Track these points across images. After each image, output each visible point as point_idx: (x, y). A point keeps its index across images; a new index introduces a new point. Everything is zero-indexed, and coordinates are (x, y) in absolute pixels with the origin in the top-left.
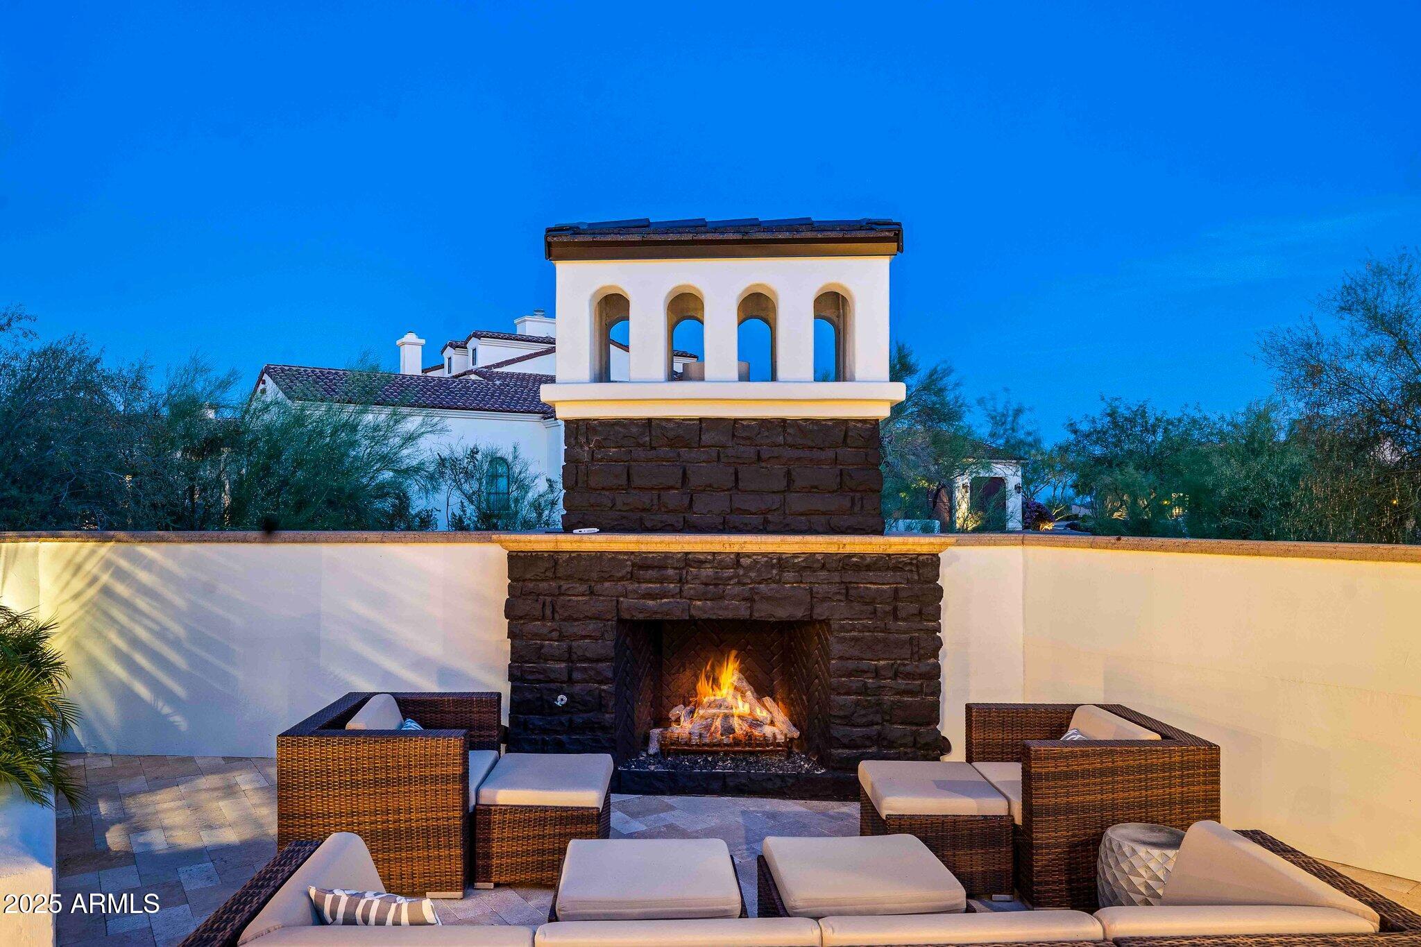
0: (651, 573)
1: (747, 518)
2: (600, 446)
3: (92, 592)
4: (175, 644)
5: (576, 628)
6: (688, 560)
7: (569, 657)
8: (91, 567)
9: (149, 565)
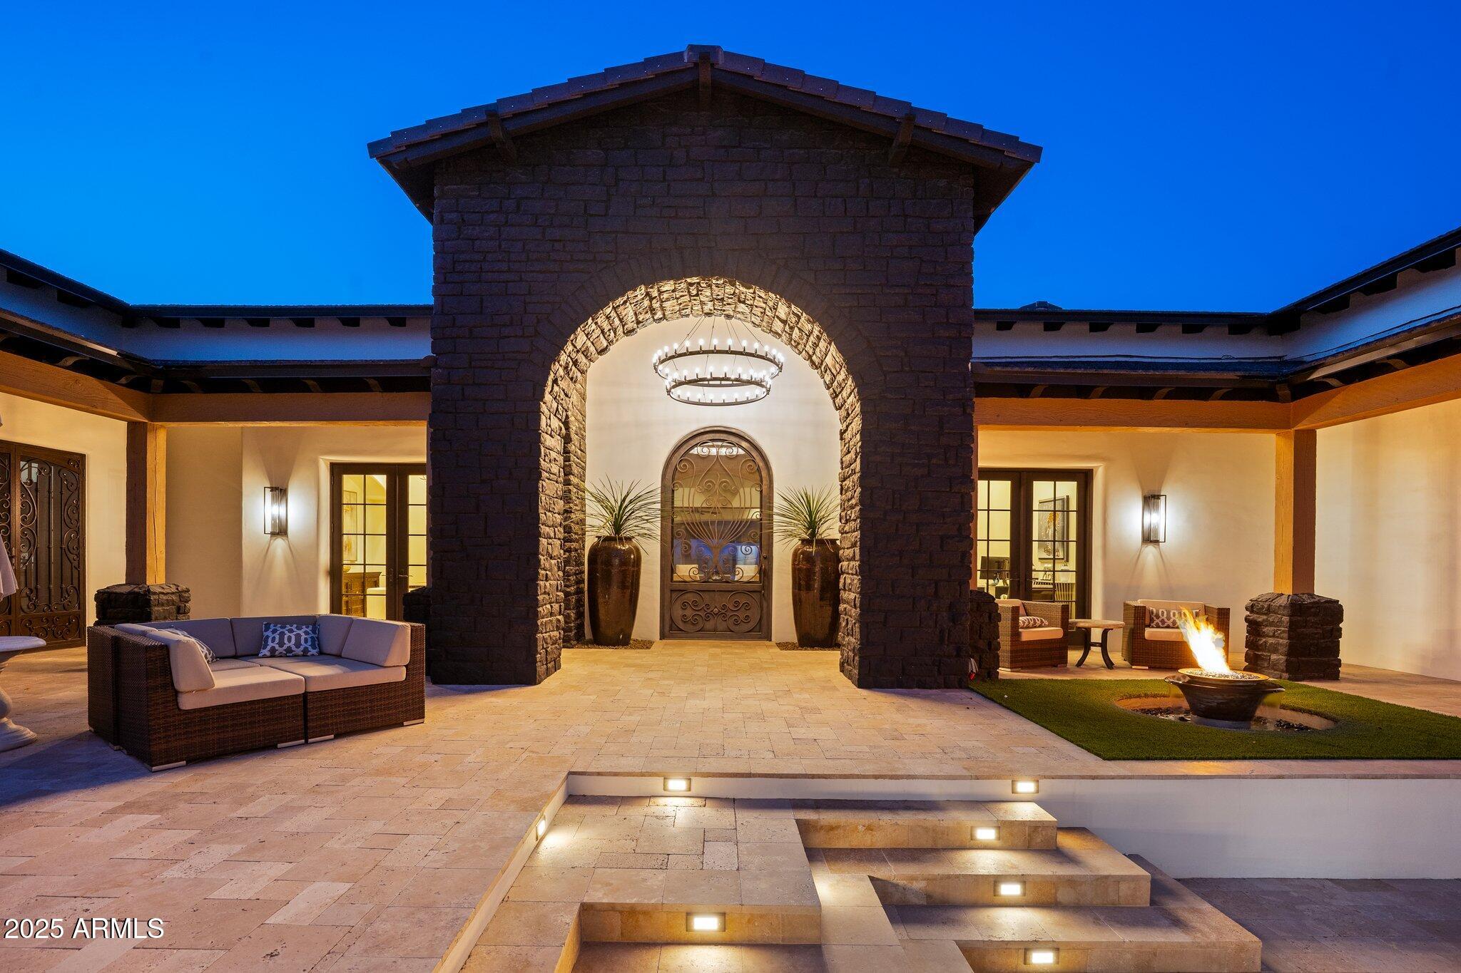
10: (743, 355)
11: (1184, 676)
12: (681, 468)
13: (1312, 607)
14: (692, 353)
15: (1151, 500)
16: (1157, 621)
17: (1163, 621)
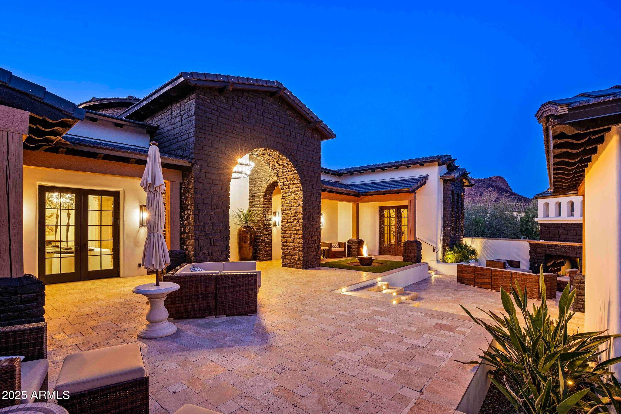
0: (550, 247)
1: (569, 240)
2: (545, 227)
3: (483, 246)
4: (493, 253)
5: (539, 255)
6: (556, 246)
7: (538, 259)
8: (483, 242)
9: (490, 243)
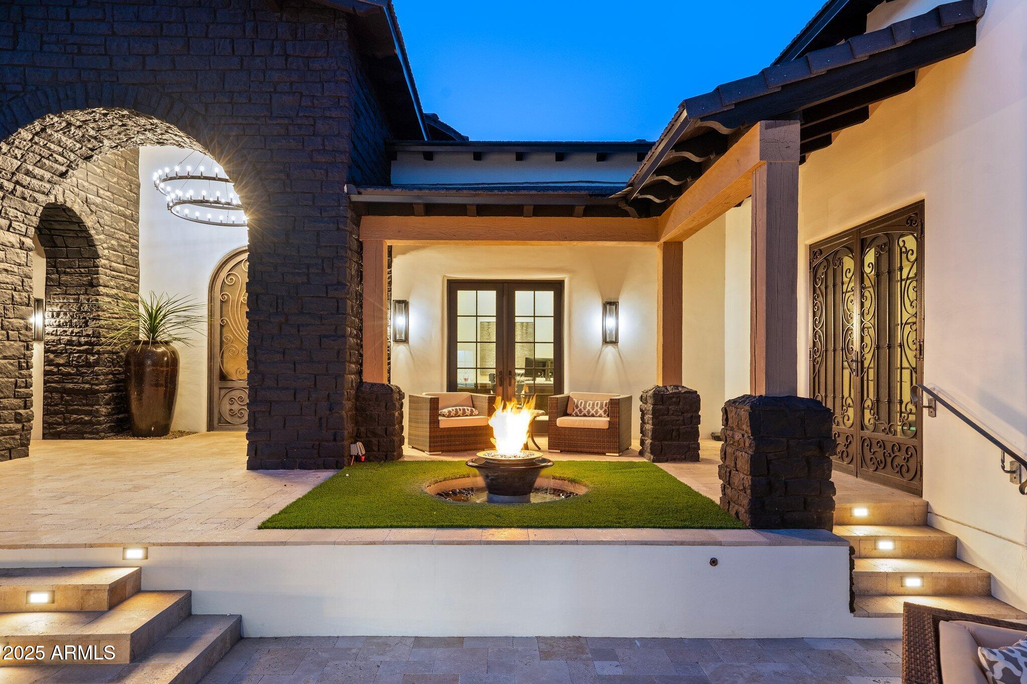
10: (216, 180)
11: (480, 458)
12: (228, 281)
13: (673, 397)
14: (181, 178)
15: (610, 305)
16: (576, 410)
17: (580, 411)
